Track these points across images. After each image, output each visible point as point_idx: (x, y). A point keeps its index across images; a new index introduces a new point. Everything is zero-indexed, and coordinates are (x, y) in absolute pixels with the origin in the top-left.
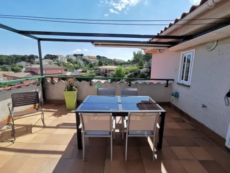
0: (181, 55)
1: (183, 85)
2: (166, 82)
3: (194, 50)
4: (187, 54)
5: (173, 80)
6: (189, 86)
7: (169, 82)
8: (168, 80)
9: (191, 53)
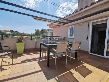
0: (69, 27)
1: (71, 38)
2: (63, 38)
3: (74, 26)
4: (71, 27)
5: (66, 37)
6: (73, 38)
7: (65, 38)
8: (64, 37)
9: (73, 27)
